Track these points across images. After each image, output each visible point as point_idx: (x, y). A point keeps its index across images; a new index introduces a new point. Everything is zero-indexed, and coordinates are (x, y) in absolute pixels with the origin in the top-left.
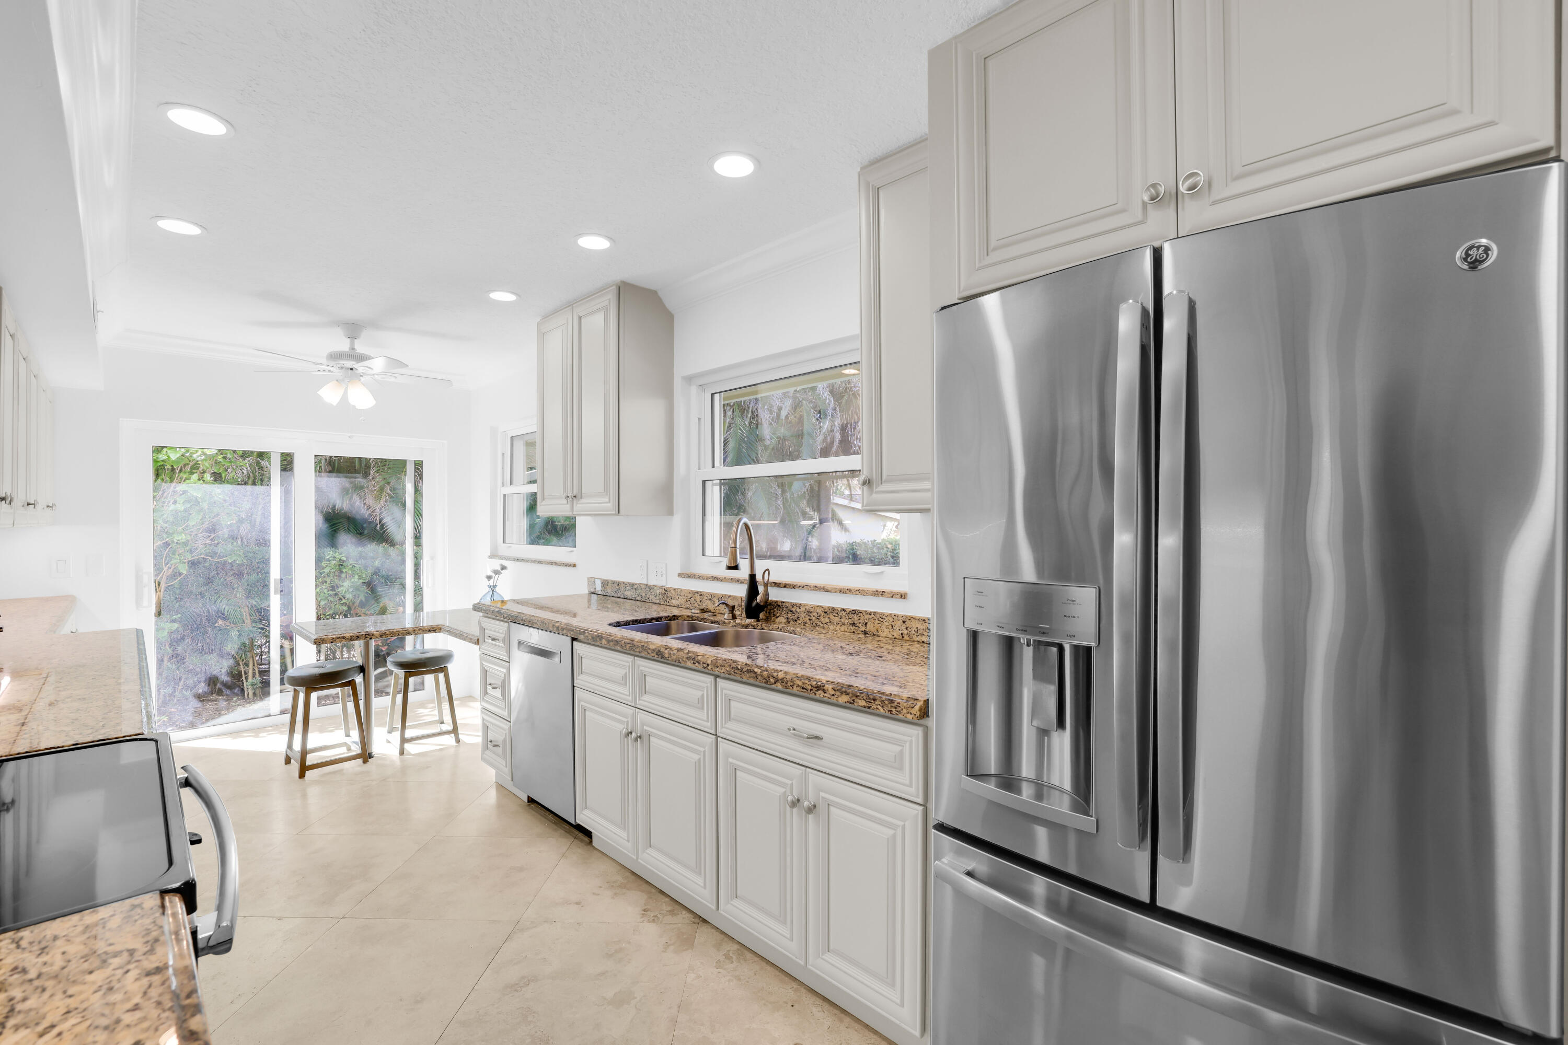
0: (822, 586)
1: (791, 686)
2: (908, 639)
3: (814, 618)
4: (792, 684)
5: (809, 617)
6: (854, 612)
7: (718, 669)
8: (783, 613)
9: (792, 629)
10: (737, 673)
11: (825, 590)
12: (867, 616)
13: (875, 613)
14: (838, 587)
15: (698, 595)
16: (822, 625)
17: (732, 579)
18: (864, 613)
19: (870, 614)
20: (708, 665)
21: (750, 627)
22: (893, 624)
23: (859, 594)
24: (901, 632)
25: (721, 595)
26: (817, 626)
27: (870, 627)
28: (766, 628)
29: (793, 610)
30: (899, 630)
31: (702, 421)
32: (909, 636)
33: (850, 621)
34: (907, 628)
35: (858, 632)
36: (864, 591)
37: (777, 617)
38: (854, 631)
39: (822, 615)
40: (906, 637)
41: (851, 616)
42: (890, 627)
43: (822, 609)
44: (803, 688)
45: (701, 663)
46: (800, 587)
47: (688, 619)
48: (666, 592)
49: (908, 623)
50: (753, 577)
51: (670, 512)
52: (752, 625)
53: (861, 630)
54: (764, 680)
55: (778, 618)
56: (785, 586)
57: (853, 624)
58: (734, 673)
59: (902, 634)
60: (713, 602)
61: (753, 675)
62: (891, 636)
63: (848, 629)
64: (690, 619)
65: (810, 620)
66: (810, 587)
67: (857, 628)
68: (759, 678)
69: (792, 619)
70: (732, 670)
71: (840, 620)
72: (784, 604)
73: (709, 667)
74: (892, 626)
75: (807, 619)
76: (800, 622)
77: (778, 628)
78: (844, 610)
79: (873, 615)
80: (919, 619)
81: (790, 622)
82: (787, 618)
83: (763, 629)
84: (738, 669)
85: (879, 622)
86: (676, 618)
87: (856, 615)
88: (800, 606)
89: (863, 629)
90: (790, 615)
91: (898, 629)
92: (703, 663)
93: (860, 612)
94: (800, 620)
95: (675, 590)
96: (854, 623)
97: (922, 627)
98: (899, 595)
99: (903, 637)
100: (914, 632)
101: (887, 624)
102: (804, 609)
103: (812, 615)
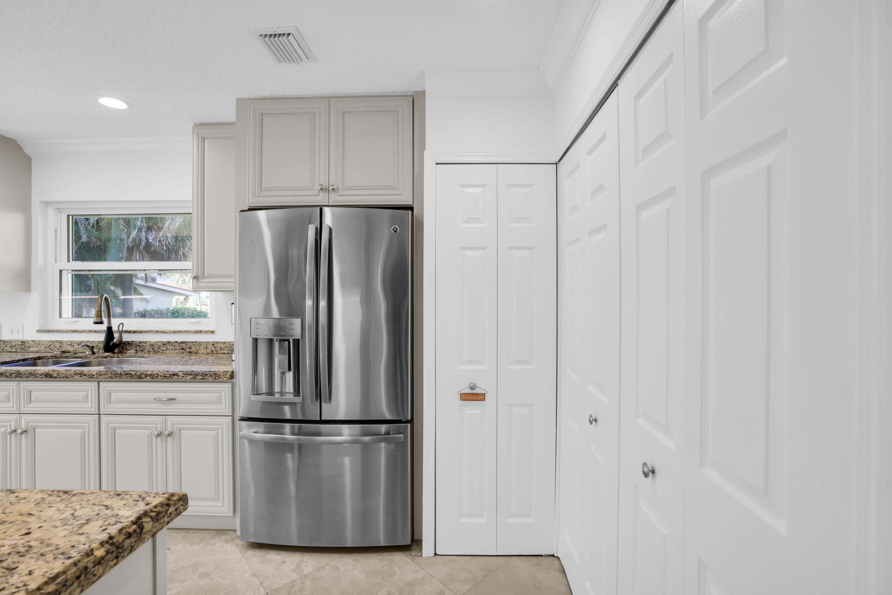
0: (161, 330)
1: (156, 377)
2: (216, 352)
3: (156, 348)
4: (157, 376)
5: (152, 348)
6: (183, 342)
7: (102, 377)
8: (133, 348)
9: (141, 355)
10: (117, 376)
11: (163, 332)
12: (191, 344)
13: (196, 342)
14: (172, 331)
15: (58, 343)
16: (162, 351)
17: (90, 331)
18: (189, 343)
19: (193, 343)
20: (93, 375)
21: (109, 357)
22: (207, 346)
23: (186, 333)
24: (212, 350)
25: (80, 341)
26: (158, 352)
27: (193, 349)
28: (121, 357)
29: (141, 345)
30: (211, 349)
31: (59, 232)
32: (216, 351)
33: (181, 347)
34: (215, 348)
35: (186, 352)
36: (189, 331)
37: (128, 350)
38: (183, 352)
39: (162, 346)
40: (215, 352)
41: (181, 345)
42: (205, 348)
43: (162, 343)
44: (164, 377)
45: (88, 375)
46: (145, 332)
47: (52, 358)
48: (24, 344)
49: (215, 345)
50: (110, 329)
51: (28, 289)
52: (110, 356)
53: (187, 351)
54: (138, 377)
56: (134, 332)
57: (183, 349)
58: (115, 376)
59: (212, 351)
60: (72, 346)
61: (130, 375)
62: (206, 353)
63: (179, 351)
64: (54, 358)
65: (153, 349)
66: (153, 331)
67: (184, 351)
68: (134, 376)
69: (140, 350)
70: (113, 375)
71: (174, 347)
72: (134, 342)
73: (95, 377)
74: (207, 347)
75: (151, 349)
76: (146, 351)
77: (131, 356)
78: (177, 342)
79: (195, 343)
80: (221, 343)
81: (138, 352)
82: (136, 350)
83: (118, 357)
84: (118, 374)
85: (198, 346)
86: (40, 358)
87: (184, 344)
88: (145, 342)
89: (189, 350)
90: (138, 348)
91: (210, 348)
92: (89, 375)
93: (187, 342)
94: (145, 350)
95: (33, 341)
96: (183, 348)
97: (223, 346)
98: (210, 332)
99: (213, 352)
100: (219, 349)
101: (204, 346)
102: (148, 344)
103: (154, 347)
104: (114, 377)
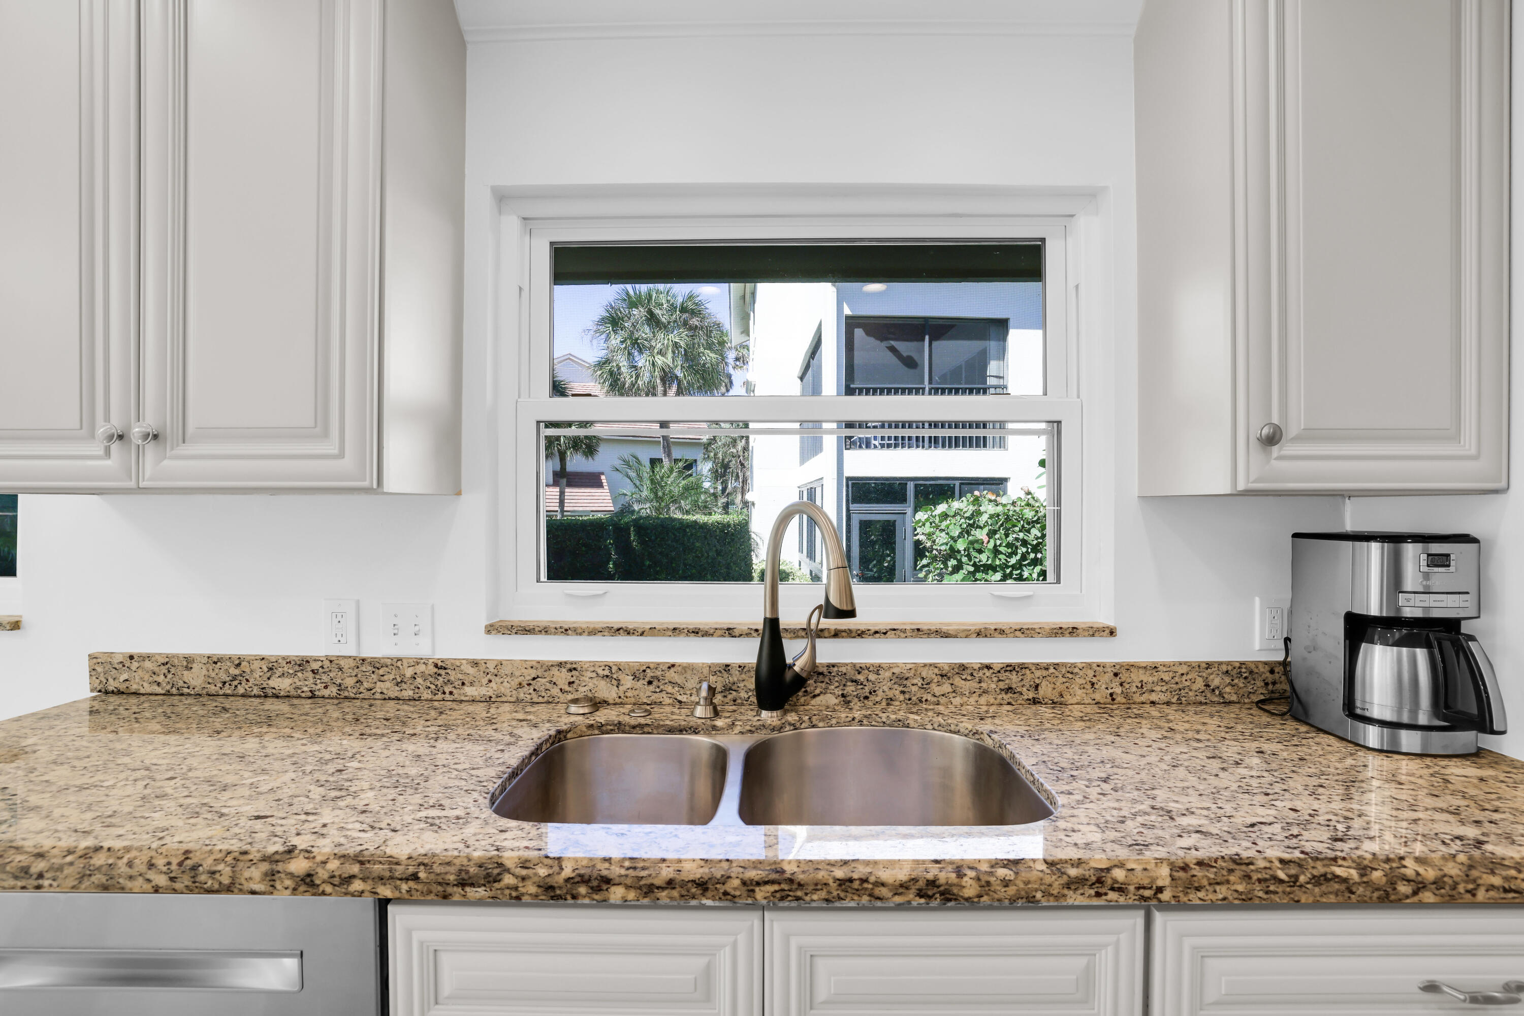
0: (933, 628)
1: (1468, 891)
2: (1124, 700)
3: (914, 689)
4: (1470, 886)
5: (901, 689)
6: (1010, 668)
7: (1201, 894)
8: (833, 687)
10: (1276, 893)
12: (1038, 673)
13: (1056, 666)
14: (973, 628)
15: (564, 670)
16: (935, 699)
17: (675, 629)
18: (1033, 668)
19: (1047, 669)
20: (1160, 890)
21: (788, 728)
22: (1094, 680)
23: (1023, 636)
24: (1110, 691)
25: (641, 664)
26: (921, 701)
27: (1046, 690)
28: (821, 724)
29: (861, 678)
30: (1107, 688)
32: (1126, 696)
33: (1002, 685)
34: (1121, 685)
35: (1019, 702)
36: (1033, 629)
37: (815, 696)
38: (1010, 700)
39: (935, 680)
40: (1119, 699)
41: (1003, 676)
42: (1089, 686)
43: (936, 671)
44: (1506, 891)
45: (1132, 888)
46: (876, 632)
48: (442, 672)
49: (1124, 676)
50: (772, 624)
51: (455, 489)
52: (790, 724)
53: (1026, 697)
54: (1376, 894)
55: (818, 699)
57: (1009, 690)
58: (1267, 893)
59: (1111, 695)
61: (1337, 886)
62: (1090, 701)
63: (996, 699)
65: (903, 692)
66: (904, 631)
67: (1015, 696)
68: (1360, 890)
69: (857, 696)
70: (1257, 887)
71: (978, 686)
72: (836, 669)
73: (1166, 896)
74: (1093, 684)
75: (897, 692)
76: (878, 699)
77: (854, 719)
78: (988, 667)
79: (1052, 670)
80: (1145, 668)
81: (849, 702)
82: (843, 695)
83: (813, 726)
84: (1281, 881)
85: (1064, 680)
86: (562, 736)
87: (1014, 673)
88: (878, 669)
89: (1031, 695)
90: (850, 688)
91: (1104, 686)
92: (1138, 888)
93: (1023, 667)
94: (877, 695)
95: (475, 663)
96: (1011, 688)
97: (1150, 679)
98: (1107, 631)
99: (1113, 700)
100: (1134, 689)
101: (1082, 681)
102: (888, 674)
103: (908, 683)
104: (1261, 894)
